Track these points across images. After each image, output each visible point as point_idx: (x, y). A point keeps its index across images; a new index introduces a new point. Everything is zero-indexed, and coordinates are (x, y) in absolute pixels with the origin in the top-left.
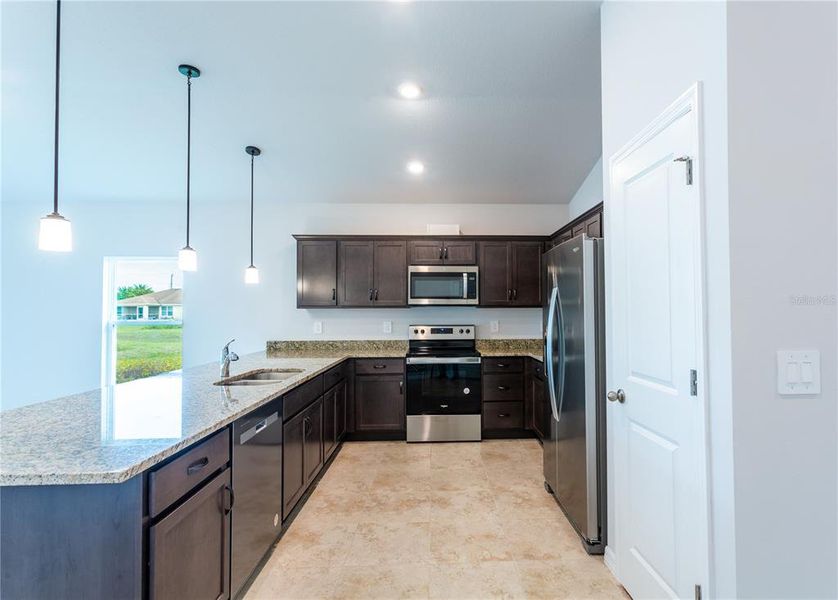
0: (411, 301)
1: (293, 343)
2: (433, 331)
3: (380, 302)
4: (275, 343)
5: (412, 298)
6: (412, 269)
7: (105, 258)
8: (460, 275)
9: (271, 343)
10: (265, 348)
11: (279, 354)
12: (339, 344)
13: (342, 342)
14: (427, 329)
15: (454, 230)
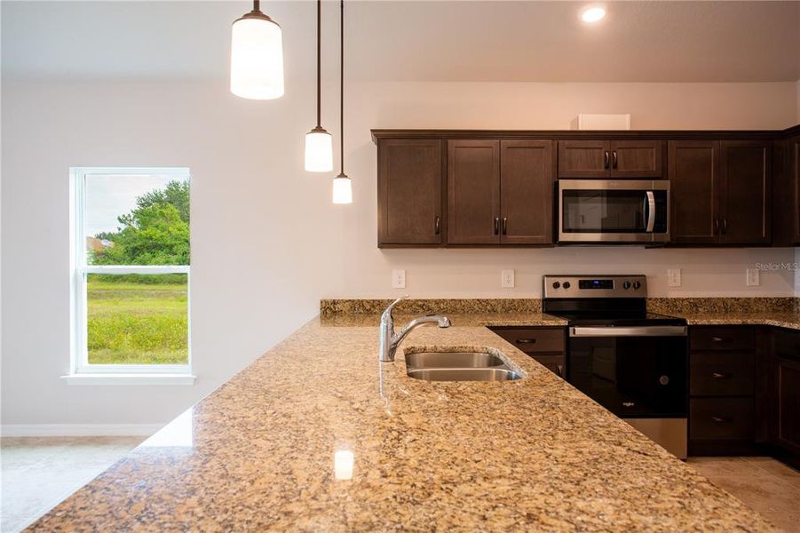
0: (563, 237)
1: (361, 303)
2: (583, 285)
3: (511, 238)
4: (334, 302)
5: (564, 231)
6: (564, 185)
7: (72, 169)
8: (641, 194)
9: (326, 302)
10: (317, 312)
11: (339, 320)
12: (433, 306)
13: (437, 302)
14: (574, 283)
15: (621, 123)
